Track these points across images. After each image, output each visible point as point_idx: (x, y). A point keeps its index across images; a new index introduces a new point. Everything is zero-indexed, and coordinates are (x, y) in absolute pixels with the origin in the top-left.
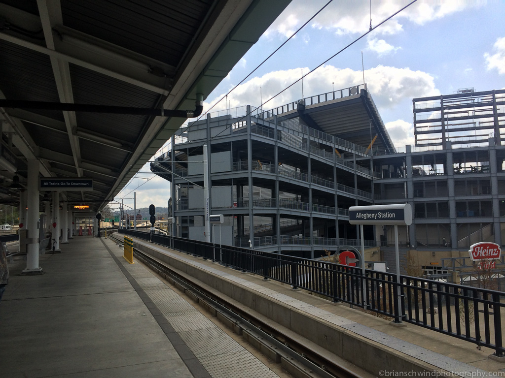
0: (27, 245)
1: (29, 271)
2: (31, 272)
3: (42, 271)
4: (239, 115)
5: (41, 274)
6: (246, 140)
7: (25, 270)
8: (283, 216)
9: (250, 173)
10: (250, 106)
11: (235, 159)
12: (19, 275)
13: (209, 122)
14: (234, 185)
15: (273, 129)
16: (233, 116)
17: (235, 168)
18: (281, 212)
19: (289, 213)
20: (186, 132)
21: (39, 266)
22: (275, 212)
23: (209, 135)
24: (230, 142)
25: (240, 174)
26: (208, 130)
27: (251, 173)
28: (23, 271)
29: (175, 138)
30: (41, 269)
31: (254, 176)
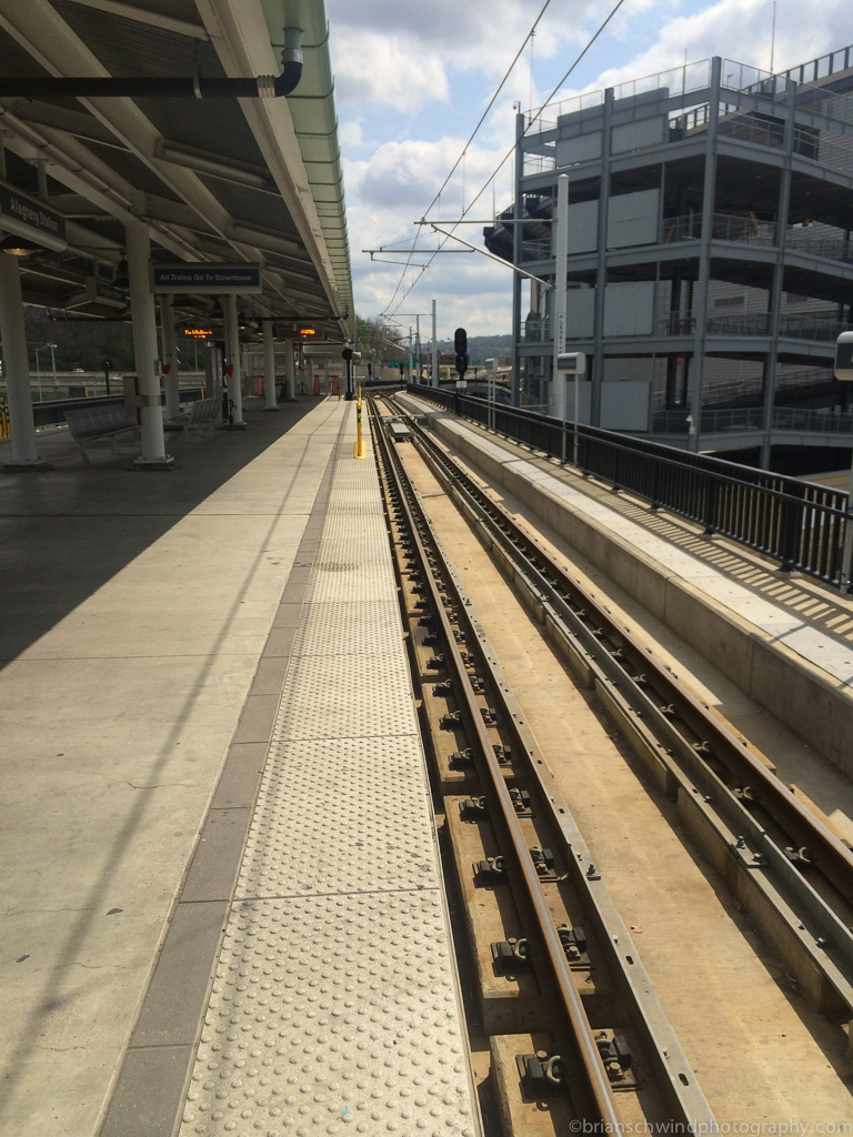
0: (139, 409)
1: (144, 462)
2: (150, 465)
3: (172, 464)
4: (690, 88)
5: (169, 470)
6: (702, 158)
7: (140, 461)
8: (786, 358)
9: (703, 248)
10: (719, 59)
11: (670, 211)
12: (128, 470)
13: (609, 111)
14: (662, 279)
15: (782, 122)
16: (676, 90)
17: (669, 234)
18: (782, 349)
19: (804, 351)
20: (553, 144)
21: (166, 453)
22: (764, 348)
23: (607, 148)
24: (660, 164)
25: (680, 251)
26: (606, 135)
27: (709, 245)
28: (136, 462)
29: (525, 160)
30: (168, 461)
31: (717, 253)
